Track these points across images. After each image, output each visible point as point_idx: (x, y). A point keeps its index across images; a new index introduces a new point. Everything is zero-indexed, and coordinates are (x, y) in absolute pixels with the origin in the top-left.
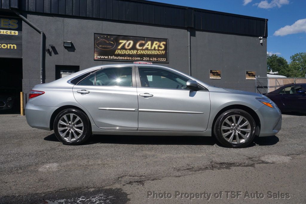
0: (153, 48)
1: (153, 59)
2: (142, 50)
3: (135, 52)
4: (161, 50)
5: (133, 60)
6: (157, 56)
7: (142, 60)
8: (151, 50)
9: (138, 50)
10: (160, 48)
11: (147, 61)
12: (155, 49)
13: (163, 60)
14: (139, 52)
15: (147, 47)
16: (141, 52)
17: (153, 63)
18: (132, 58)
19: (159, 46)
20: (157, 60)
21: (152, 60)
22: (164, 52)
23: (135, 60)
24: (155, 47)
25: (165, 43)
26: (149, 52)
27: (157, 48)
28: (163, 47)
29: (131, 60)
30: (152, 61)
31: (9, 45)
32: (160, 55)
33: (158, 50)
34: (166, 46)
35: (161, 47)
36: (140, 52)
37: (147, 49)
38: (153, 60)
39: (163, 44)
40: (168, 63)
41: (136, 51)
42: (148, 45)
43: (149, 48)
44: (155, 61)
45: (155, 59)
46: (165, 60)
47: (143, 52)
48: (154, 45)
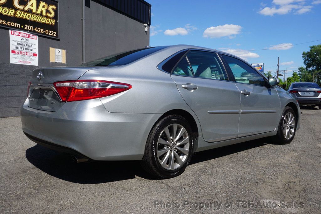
0: (39, 12)
1: (38, 30)
2: (23, 10)
3: (11, 12)
4: (51, 18)
5: (8, 26)
6: (45, 26)
7: (23, 29)
8: (36, 14)
9: (16, 9)
10: (48, 15)
11: (30, 31)
12: (41, 14)
13: (52, 35)
14: (19, 15)
15: (31, 8)
16: (22, 14)
17: (39, 36)
18: (6, 23)
19: (47, 11)
20: (44, 33)
21: (37, 30)
22: (54, 21)
23: (11, 26)
24: (42, 12)
25: (55, 8)
26: (34, 18)
27: (44, 13)
28: (53, 14)
29: (5, 25)
30: (38, 32)
32: (48, 25)
33: (47, 17)
34: (56, 11)
35: (50, 13)
36: (20, 14)
37: (30, 11)
38: (39, 32)
39: (53, 9)
40: (59, 40)
41: (14, 11)
42: (32, 5)
43: (34, 11)
44: (41, 33)
45: (42, 31)
46: (55, 35)
47: (25, 15)
48: (41, 7)
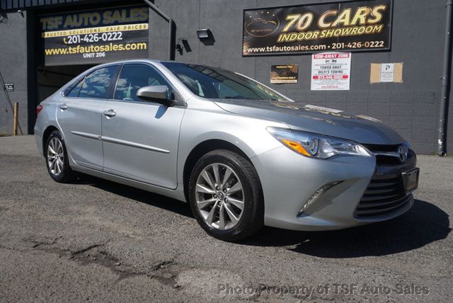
0: (354, 22)
1: (353, 45)
2: (331, 28)
3: (315, 35)
4: (373, 25)
5: (311, 50)
6: (363, 38)
7: (331, 50)
8: (349, 26)
9: (321, 29)
10: (370, 21)
11: (339, 49)
12: (358, 24)
13: (376, 46)
14: (324, 34)
15: (342, 21)
16: (328, 33)
17: (352, 52)
18: (309, 47)
19: (369, 16)
20: (363, 47)
21: (351, 46)
22: (381, 26)
23: (314, 50)
24: (359, 20)
25: (383, 7)
26: (347, 32)
27: (363, 21)
28: (379, 17)
29: (308, 51)
30: (352, 48)
31: (138, 45)
32: (370, 35)
33: (367, 25)
34: (385, 14)
35: (374, 18)
36: (326, 33)
37: (341, 26)
38: (354, 47)
39: (380, 11)
40: (390, 51)
41: (318, 33)
42: (344, 18)
43: (347, 23)
44: (357, 48)
45: (359, 45)
46: (381, 46)
47: (332, 33)
48: (357, 15)
